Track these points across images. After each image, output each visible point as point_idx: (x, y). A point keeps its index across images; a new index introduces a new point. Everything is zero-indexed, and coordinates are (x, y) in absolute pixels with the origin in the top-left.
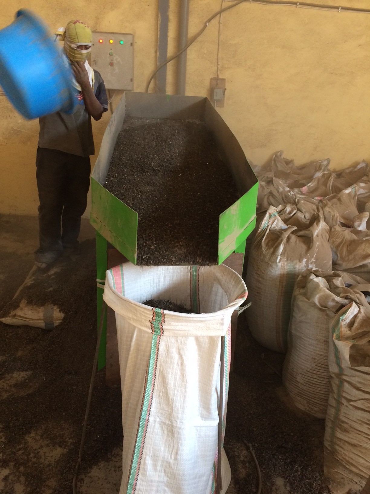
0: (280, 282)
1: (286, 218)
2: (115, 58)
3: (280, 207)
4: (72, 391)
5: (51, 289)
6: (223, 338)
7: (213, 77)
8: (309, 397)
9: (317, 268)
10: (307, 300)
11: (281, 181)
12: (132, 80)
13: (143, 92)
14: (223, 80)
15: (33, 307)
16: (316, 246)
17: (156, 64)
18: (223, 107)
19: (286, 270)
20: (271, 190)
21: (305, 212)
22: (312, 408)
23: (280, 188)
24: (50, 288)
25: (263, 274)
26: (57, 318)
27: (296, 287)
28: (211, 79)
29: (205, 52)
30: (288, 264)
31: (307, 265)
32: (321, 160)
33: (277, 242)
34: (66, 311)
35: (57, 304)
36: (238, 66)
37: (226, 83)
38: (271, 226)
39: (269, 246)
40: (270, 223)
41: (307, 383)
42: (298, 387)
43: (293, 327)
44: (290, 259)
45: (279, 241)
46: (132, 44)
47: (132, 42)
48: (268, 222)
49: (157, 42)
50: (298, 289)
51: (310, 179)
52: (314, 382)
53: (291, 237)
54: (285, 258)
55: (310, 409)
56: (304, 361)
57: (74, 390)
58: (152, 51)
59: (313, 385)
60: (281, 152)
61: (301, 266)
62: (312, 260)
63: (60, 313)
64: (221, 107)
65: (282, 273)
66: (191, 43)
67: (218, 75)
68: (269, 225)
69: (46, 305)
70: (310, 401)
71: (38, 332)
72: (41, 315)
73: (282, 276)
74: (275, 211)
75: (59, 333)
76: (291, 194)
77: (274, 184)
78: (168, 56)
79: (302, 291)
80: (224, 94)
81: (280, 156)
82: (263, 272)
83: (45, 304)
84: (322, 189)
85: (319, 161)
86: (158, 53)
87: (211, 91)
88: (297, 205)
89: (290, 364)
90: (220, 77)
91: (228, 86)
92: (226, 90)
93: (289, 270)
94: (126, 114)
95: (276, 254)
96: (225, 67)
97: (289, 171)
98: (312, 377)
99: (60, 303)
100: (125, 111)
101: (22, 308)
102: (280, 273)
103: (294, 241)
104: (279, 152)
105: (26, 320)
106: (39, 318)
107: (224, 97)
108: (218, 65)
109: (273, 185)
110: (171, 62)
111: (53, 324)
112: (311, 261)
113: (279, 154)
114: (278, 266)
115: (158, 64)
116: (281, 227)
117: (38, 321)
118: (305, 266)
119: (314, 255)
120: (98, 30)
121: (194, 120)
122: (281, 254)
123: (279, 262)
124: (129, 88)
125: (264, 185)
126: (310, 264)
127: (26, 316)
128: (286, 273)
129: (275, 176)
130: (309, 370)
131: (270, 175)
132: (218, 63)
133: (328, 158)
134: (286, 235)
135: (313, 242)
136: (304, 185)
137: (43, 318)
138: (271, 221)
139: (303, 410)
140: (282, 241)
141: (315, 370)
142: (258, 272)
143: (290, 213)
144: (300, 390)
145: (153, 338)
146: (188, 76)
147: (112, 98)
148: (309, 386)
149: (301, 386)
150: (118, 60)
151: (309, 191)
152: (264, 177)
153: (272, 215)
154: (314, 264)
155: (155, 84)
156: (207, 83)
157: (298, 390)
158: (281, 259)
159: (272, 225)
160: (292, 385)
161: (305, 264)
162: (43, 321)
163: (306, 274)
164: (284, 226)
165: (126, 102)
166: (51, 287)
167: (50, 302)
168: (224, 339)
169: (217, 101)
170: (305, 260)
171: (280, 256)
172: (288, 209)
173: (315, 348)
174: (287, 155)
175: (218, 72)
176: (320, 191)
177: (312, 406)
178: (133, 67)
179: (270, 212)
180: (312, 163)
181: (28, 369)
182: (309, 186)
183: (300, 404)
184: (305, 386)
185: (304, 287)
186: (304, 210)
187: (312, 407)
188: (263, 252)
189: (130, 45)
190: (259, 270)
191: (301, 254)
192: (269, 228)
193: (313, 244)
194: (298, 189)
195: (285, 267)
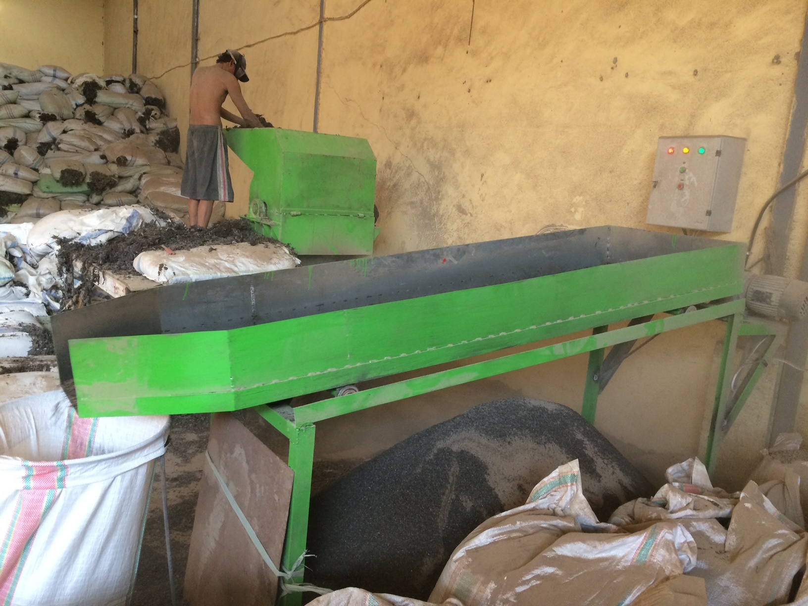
2: (687, 177)
17: (776, 186)
46: (718, 153)
47: (718, 149)
49: (784, 147)
58: (776, 163)
86: (782, 166)
115: (779, 186)
120: (691, 134)
124: (702, 227)
150: (692, 180)
155: (770, 221)
189: (715, 154)
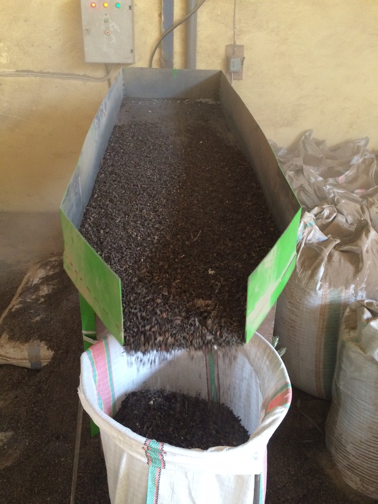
0: (321, 314)
1: (323, 223)
2: (111, 26)
3: (316, 210)
4: (59, 465)
5: (38, 318)
6: (257, 477)
7: (228, 44)
8: (363, 473)
9: (371, 299)
10: (363, 353)
11: (313, 170)
12: (132, 51)
13: (146, 67)
14: (242, 47)
15: (15, 344)
16: (367, 267)
17: (161, 31)
18: (242, 79)
19: (329, 300)
20: (302, 184)
21: (348, 214)
22: (366, 487)
23: (312, 178)
24: (36, 317)
25: (298, 304)
26: (45, 357)
27: (343, 327)
28: (227, 46)
29: (219, 13)
30: (331, 292)
31: (356, 293)
32: (358, 140)
33: (316, 262)
34: (54, 348)
35: (45, 340)
36: (259, 30)
37: (245, 50)
38: (307, 238)
39: (305, 267)
40: (305, 234)
41: (361, 456)
42: (349, 458)
43: (342, 383)
44: (333, 285)
45: (318, 261)
46: (130, 7)
47: (130, 5)
48: (303, 233)
49: (161, 4)
50: (347, 330)
51: (348, 165)
52: (370, 456)
53: (333, 255)
54: (327, 284)
55: (364, 489)
56: (357, 429)
57: (63, 463)
58: (156, 14)
59: (369, 460)
60: (311, 131)
61: (348, 294)
62: (362, 285)
63: (48, 351)
64: (239, 80)
65: (324, 303)
66: (202, 4)
67: (235, 42)
68: (304, 237)
69: (31, 341)
70: (365, 479)
71: (24, 373)
72: (26, 354)
73: (323, 308)
74: (311, 220)
75: (47, 377)
76: (328, 189)
77: (305, 174)
78: (174, 20)
79: (353, 334)
80: (242, 64)
81: (310, 135)
82: (299, 301)
83: (30, 339)
84: (363, 179)
85: (356, 140)
86: (163, 17)
87: (227, 61)
88: (336, 205)
89: (337, 427)
90: (238, 43)
91: (246, 54)
92: (245, 60)
93: (332, 299)
94: (124, 95)
95: (315, 279)
96: (243, 31)
97: (321, 156)
98: (368, 450)
99: (48, 338)
100: (123, 91)
101: (3, 346)
102: (320, 303)
103: (338, 259)
104: (308, 131)
105: (8, 359)
106: (23, 357)
107: (242, 68)
108: (234, 29)
109: (303, 175)
110: (178, 27)
111: (41, 363)
112: (360, 286)
113: (307, 134)
114: (318, 294)
115: (163, 30)
116: (319, 238)
117: (22, 361)
118: (353, 294)
119: (364, 279)
121: (207, 100)
122: (322, 279)
123: (320, 289)
124: (130, 61)
125: (292, 176)
126: (359, 291)
127: (7, 356)
128: (328, 303)
129: (305, 163)
130: (363, 441)
131: (299, 161)
132: (234, 27)
133: (367, 137)
134: (326, 253)
135: (363, 262)
136: (340, 174)
137: (27, 357)
138: (307, 231)
139: (355, 488)
140: (322, 260)
141: (372, 442)
142: (291, 301)
143: (328, 217)
144: (350, 462)
145: (150, 470)
146: (199, 44)
147: (110, 74)
148: (363, 460)
149: (353, 459)
150: (115, 28)
151: (346, 181)
152: (292, 165)
153: (308, 224)
154: (365, 290)
155: (160, 54)
156: (222, 51)
157: (348, 463)
158: (321, 286)
159: (308, 236)
160: (340, 454)
161: (353, 292)
162: (28, 361)
163: (356, 307)
164: (323, 237)
165: (123, 80)
166: (39, 315)
167: (36, 337)
168: (259, 478)
169: (234, 73)
170: (353, 286)
171: (320, 281)
172: (326, 212)
173: (372, 415)
174: (317, 135)
175: (234, 37)
176: (359, 182)
177: (367, 485)
178: (133, 35)
179: (305, 221)
180: (347, 143)
181: (8, 428)
182: (348, 174)
183: (351, 480)
184: (357, 459)
185: (354, 328)
186: (345, 212)
187: (368, 487)
188: (297, 275)
189: (128, 8)
190: (293, 298)
191: (347, 277)
192: (304, 241)
193: (363, 265)
194: (334, 178)
195: (327, 296)
